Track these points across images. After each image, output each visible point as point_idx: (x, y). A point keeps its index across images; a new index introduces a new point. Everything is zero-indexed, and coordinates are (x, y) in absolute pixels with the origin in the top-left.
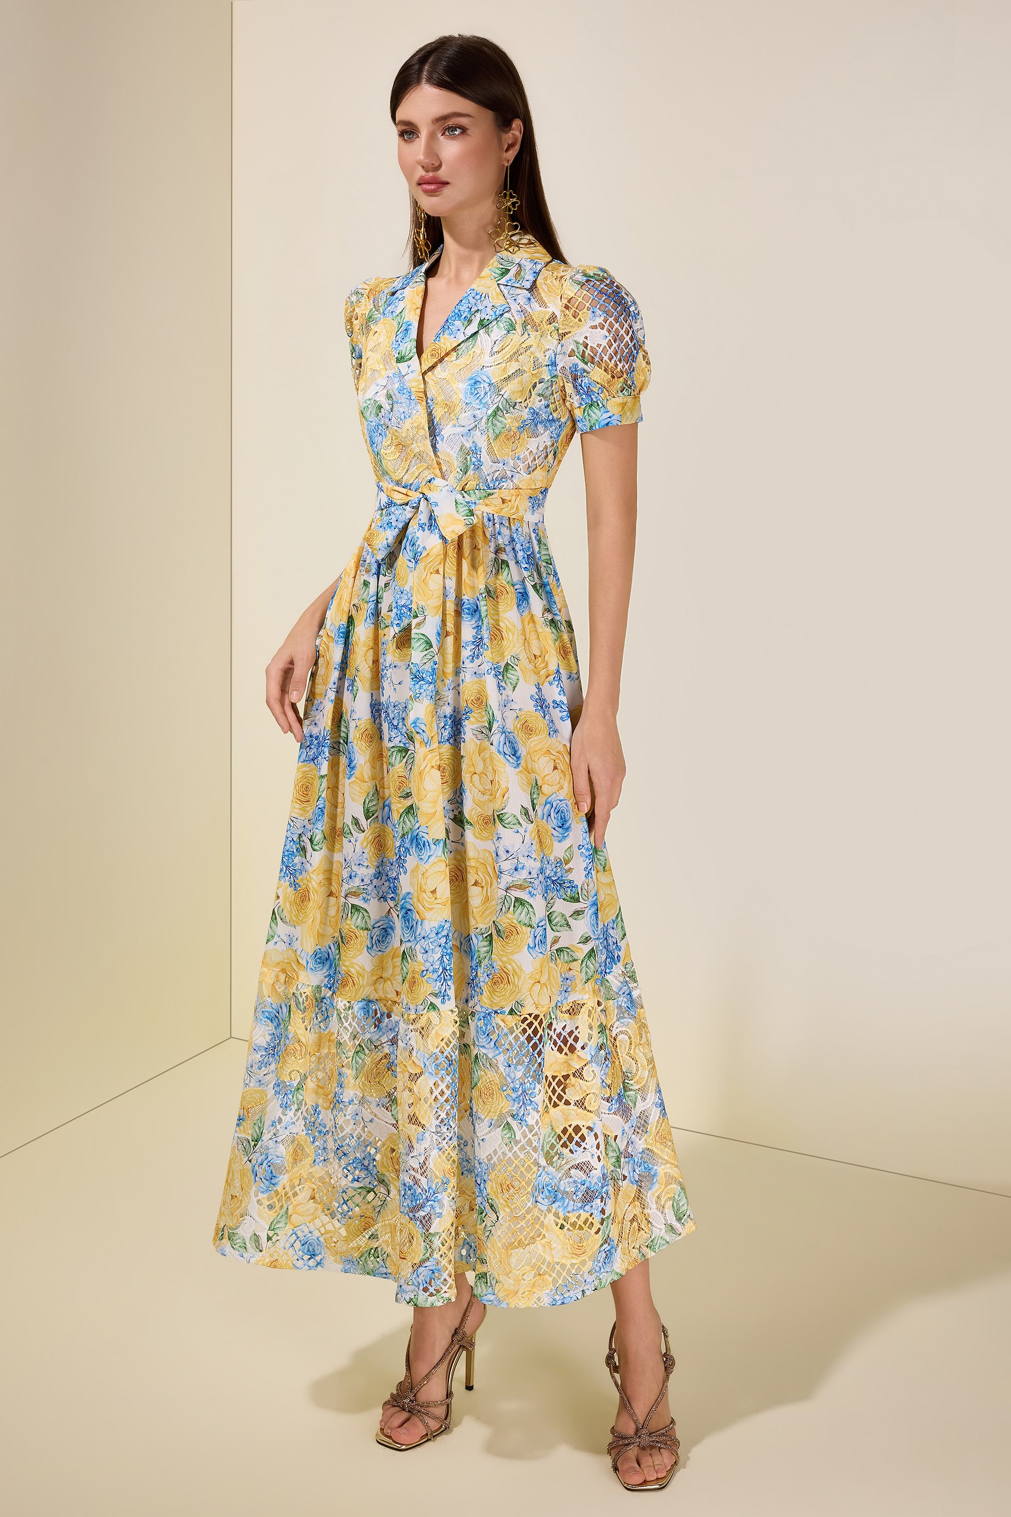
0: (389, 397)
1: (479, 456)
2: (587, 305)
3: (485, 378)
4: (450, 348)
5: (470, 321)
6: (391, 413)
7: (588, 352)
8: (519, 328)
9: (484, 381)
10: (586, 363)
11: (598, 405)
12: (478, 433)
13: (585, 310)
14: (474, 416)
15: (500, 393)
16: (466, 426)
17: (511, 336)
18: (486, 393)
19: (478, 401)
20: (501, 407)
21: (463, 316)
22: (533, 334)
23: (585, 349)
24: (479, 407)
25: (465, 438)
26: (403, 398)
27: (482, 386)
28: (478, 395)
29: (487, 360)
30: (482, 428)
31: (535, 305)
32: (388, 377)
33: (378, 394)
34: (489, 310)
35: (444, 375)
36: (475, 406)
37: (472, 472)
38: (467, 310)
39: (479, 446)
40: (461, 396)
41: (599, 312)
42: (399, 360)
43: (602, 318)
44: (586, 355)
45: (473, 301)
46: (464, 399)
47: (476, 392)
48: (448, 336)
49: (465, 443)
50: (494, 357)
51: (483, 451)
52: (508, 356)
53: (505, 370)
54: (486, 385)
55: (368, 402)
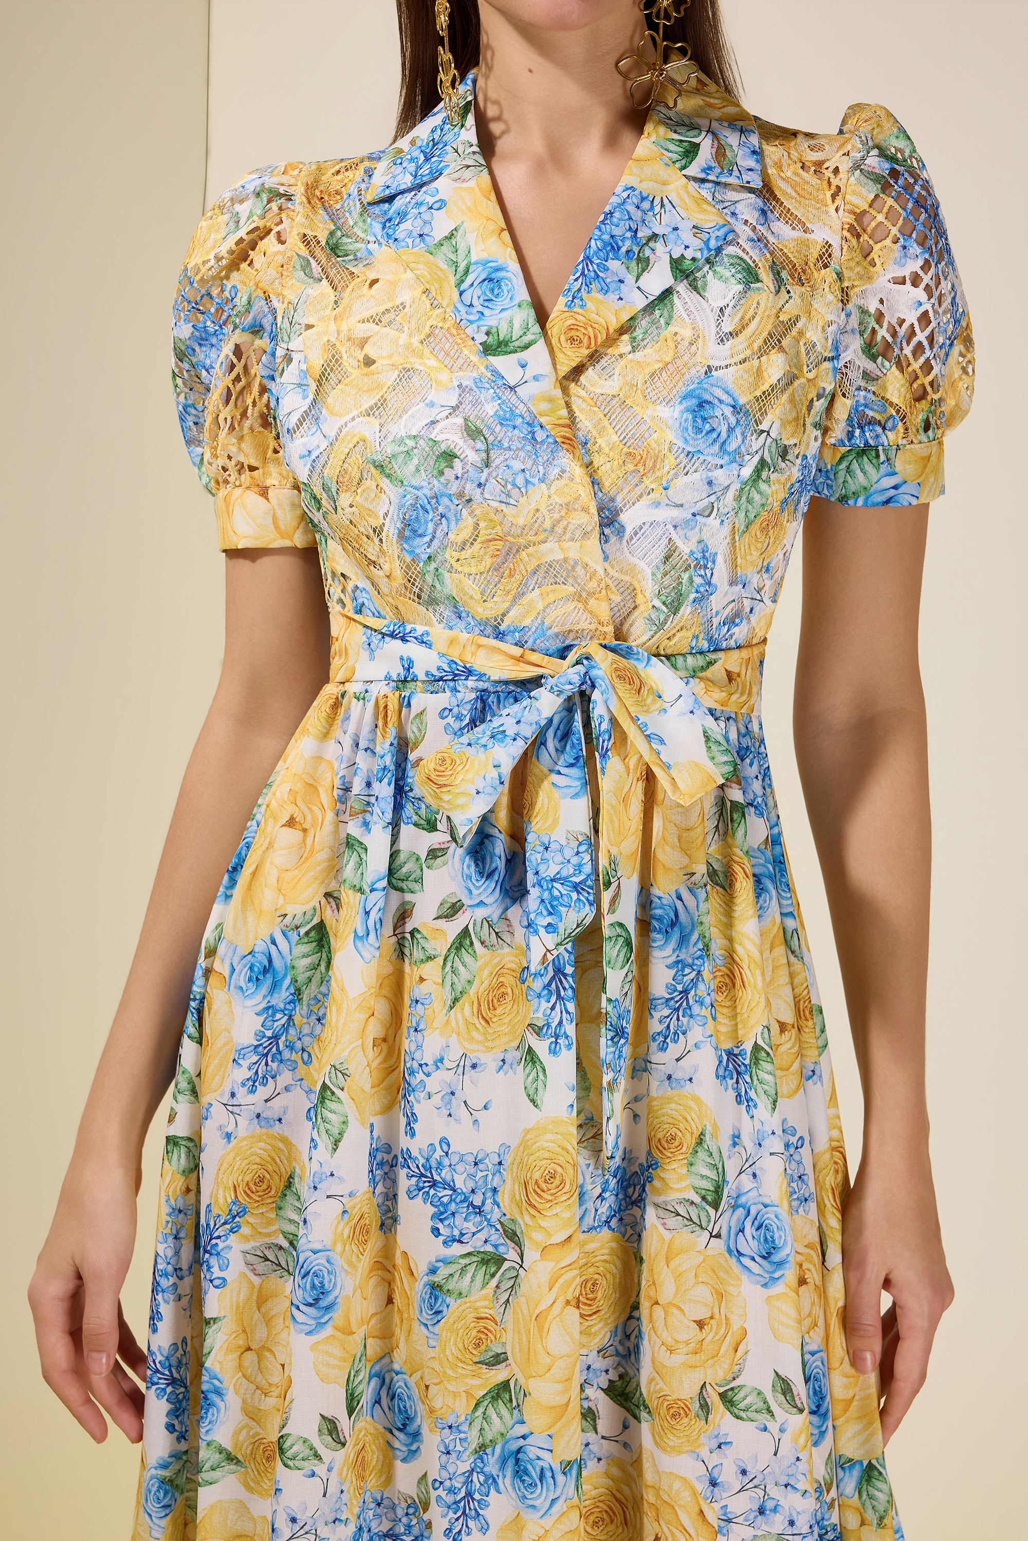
0: (473, 432)
1: (708, 572)
2: (894, 231)
3: (719, 393)
4: (614, 325)
5: (644, 264)
6: (486, 471)
7: (883, 333)
8: (766, 276)
9: (720, 401)
10: (873, 358)
11: (878, 456)
12: (713, 522)
13: (888, 242)
14: (710, 483)
15: (761, 427)
16: (687, 506)
17: (753, 297)
18: (731, 430)
19: (717, 447)
20: (769, 460)
21: (624, 249)
22: (796, 290)
23: (877, 327)
24: (720, 462)
25: (681, 533)
26: (513, 437)
27: (718, 413)
28: (715, 435)
29: (715, 353)
30: (727, 510)
31: (780, 227)
32: (460, 386)
33: (439, 426)
34: (687, 236)
35: (611, 386)
36: (709, 458)
37: (689, 609)
38: (628, 234)
39: (712, 550)
40: (671, 436)
41: (916, 249)
42: (488, 350)
43: (920, 262)
44: (879, 338)
45: (637, 215)
46: (681, 444)
47: (707, 427)
48: (600, 296)
49: (679, 543)
50: (728, 344)
51: (720, 559)
52: (760, 342)
53: (759, 373)
54: (728, 411)
55: (411, 443)
